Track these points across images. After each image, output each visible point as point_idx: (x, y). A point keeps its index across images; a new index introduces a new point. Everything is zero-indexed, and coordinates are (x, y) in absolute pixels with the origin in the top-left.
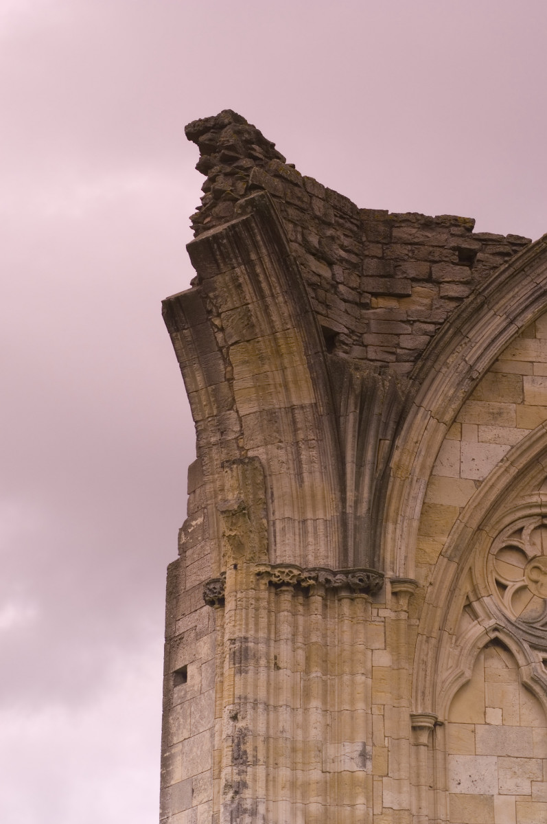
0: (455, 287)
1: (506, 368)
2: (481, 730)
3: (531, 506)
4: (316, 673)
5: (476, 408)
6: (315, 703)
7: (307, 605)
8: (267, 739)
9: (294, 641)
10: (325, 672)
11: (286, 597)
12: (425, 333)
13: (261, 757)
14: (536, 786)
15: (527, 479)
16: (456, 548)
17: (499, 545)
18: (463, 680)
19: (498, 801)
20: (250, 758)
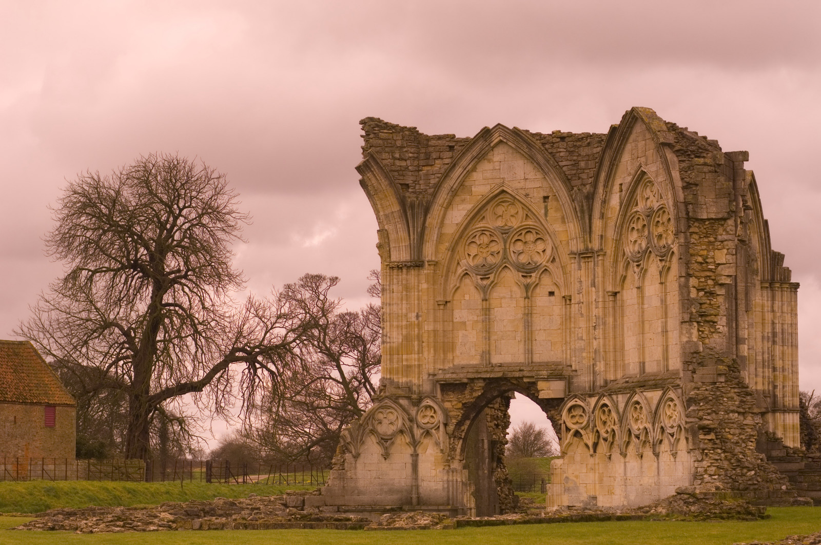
0: (447, 160)
1: (466, 184)
2: (463, 302)
3: (478, 228)
4: (404, 293)
5: (457, 199)
6: (404, 302)
7: (402, 272)
8: (390, 314)
9: (398, 284)
10: (407, 291)
11: (395, 271)
12: (438, 178)
13: (388, 320)
14: (479, 318)
15: (476, 219)
16: (450, 246)
17: (469, 242)
18: (456, 287)
19: (467, 323)
20: (385, 320)
